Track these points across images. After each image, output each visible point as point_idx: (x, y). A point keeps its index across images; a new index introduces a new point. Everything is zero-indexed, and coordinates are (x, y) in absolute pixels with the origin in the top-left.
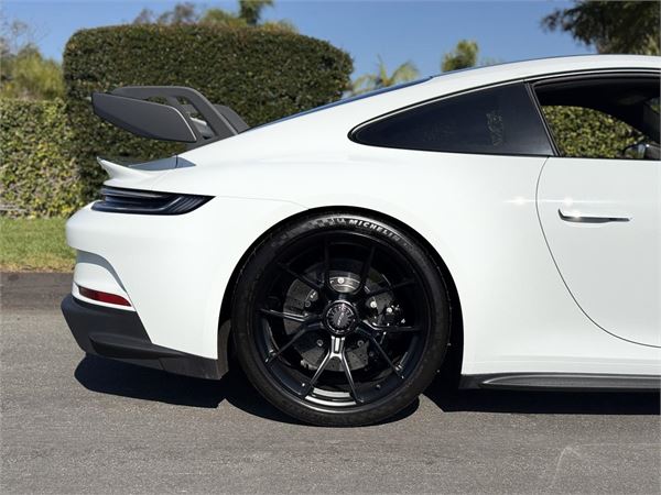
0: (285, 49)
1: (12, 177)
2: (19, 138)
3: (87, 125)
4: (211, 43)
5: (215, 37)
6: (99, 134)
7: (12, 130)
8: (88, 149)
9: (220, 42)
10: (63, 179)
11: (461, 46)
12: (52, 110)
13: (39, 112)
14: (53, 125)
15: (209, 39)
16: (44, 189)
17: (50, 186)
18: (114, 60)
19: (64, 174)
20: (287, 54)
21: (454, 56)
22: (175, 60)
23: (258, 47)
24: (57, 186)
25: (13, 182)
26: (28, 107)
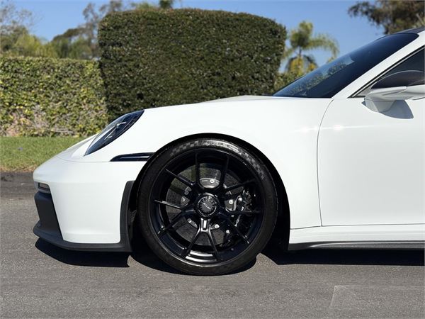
0: (247, 25)
1: (64, 110)
2: (68, 85)
3: (115, 76)
4: (199, 21)
5: (202, 17)
6: (123, 82)
7: (64, 79)
8: (115, 92)
9: (205, 20)
10: (97, 111)
11: (302, 25)
12: (90, 66)
13: (81, 67)
14: (91, 76)
15: (198, 18)
16: (84, 118)
17: (88, 115)
18: (136, 33)
19: (98, 108)
20: (248, 28)
21: (297, 31)
22: (175, 33)
23: (230, 23)
24: (93, 116)
25: (64, 114)
26: (74, 64)
